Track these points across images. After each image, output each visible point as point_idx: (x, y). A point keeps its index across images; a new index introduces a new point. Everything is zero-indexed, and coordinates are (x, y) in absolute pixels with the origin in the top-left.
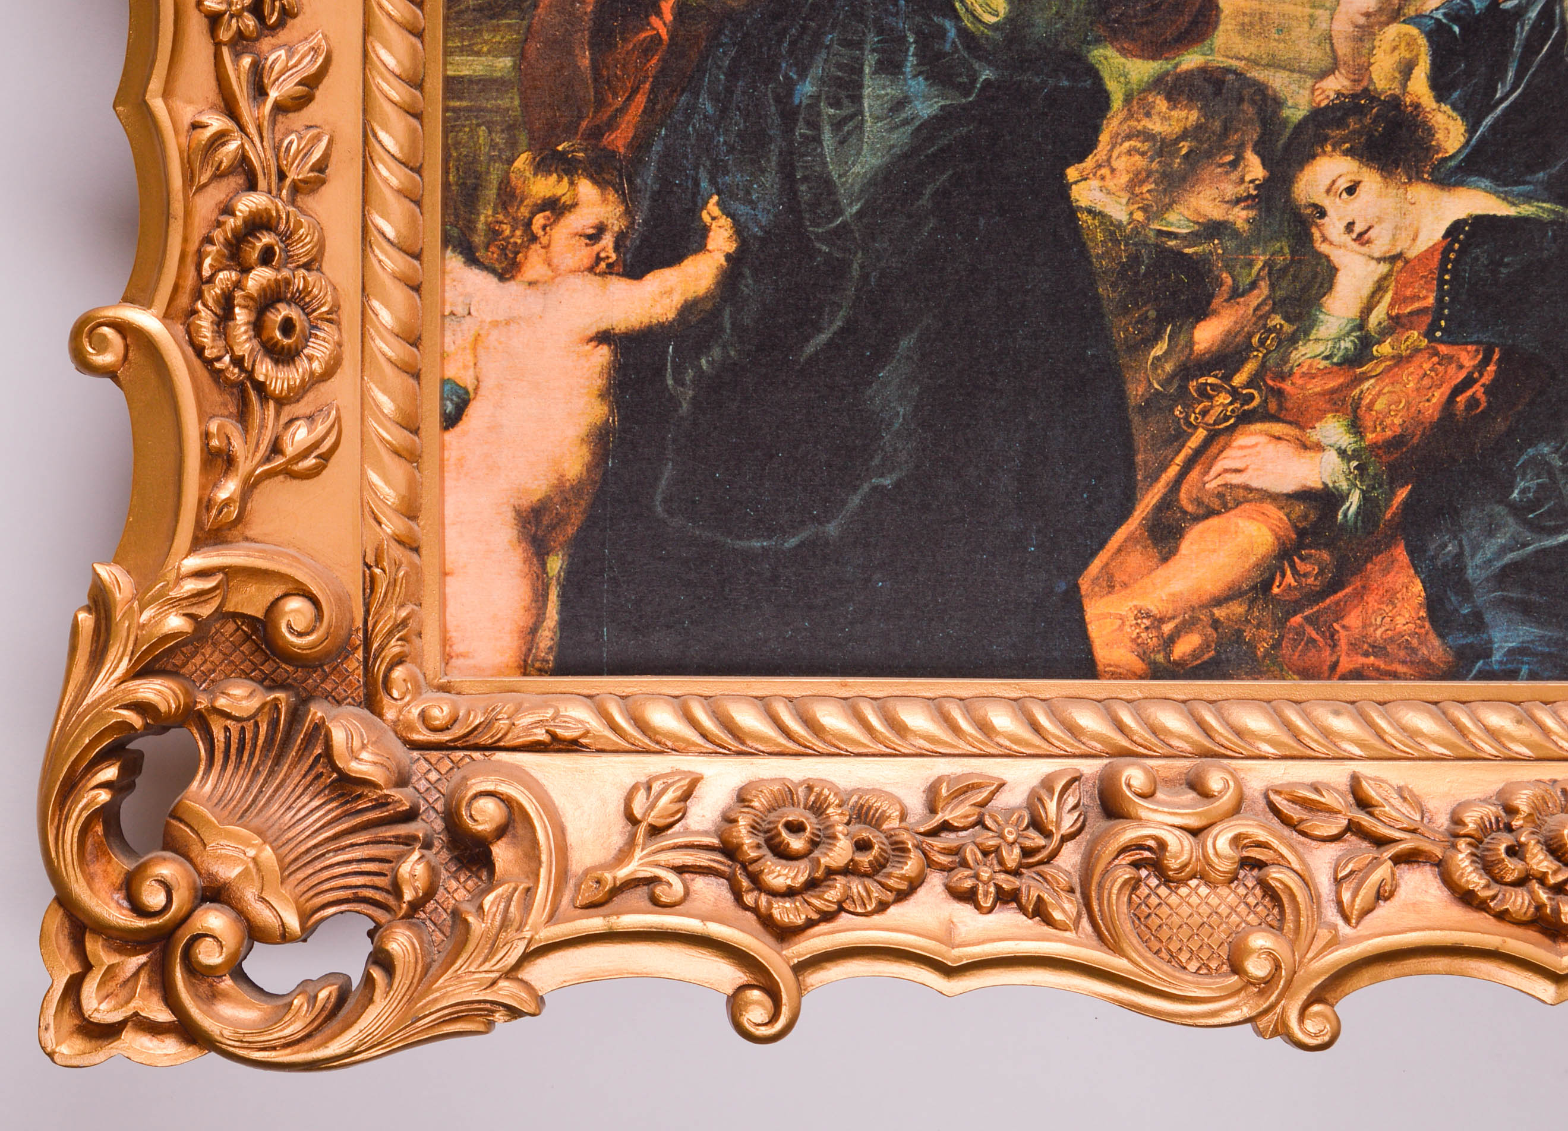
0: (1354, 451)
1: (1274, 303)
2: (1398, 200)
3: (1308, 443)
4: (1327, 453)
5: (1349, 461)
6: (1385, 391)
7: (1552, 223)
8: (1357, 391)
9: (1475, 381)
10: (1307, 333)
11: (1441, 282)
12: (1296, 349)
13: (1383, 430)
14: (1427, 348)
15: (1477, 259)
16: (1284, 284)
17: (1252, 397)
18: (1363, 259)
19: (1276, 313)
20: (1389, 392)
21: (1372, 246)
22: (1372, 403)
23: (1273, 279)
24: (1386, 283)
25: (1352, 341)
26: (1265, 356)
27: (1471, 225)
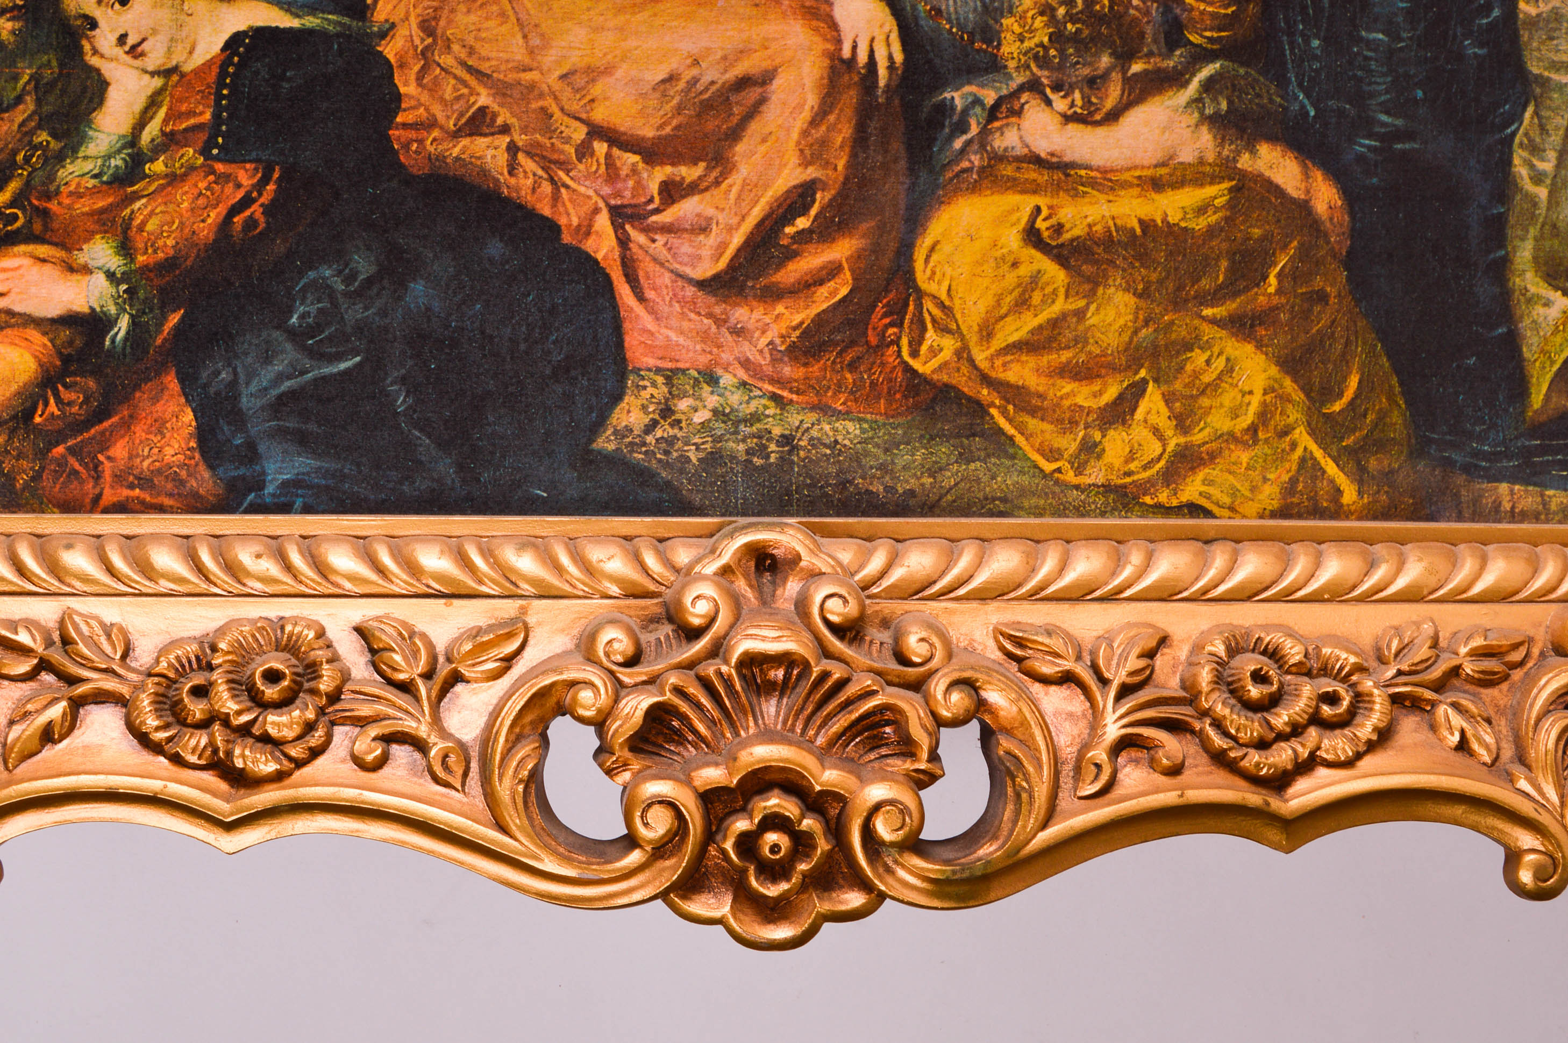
0: (123, 274)
1: (41, 119)
2: (174, 10)
3: (74, 265)
4: (94, 276)
5: (118, 285)
6: (158, 211)
7: (338, 35)
8: (128, 211)
9: (254, 201)
10: (75, 150)
11: (219, 97)
12: (64, 167)
13: (155, 252)
14: (202, 166)
15: (257, 73)
16: (51, 99)
17: (15, 218)
18: (136, 73)
19: (43, 129)
20: (162, 212)
21: (146, 59)
22: (144, 223)
23: (40, 94)
24: (160, 98)
25: (123, 159)
26: (30, 174)
27: (251, 38)
